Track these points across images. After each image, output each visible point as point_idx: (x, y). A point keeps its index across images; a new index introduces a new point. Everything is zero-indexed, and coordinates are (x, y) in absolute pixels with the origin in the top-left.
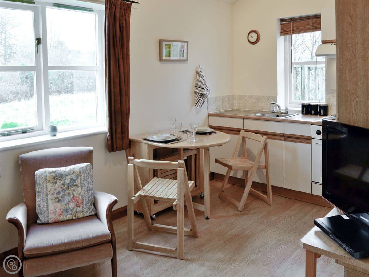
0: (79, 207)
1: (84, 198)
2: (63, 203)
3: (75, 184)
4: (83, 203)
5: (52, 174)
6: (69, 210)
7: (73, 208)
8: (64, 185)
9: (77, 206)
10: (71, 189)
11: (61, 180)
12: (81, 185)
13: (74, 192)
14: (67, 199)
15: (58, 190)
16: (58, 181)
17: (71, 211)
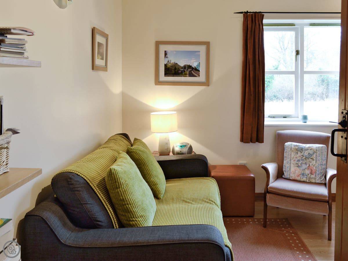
0: (313, 175)
1: (317, 170)
2: (301, 169)
3: (311, 157)
4: (316, 173)
5: (295, 147)
6: (305, 175)
7: (308, 174)
8: (303, 156)
9: (311, 174)
10: (308, 161)
11: (301, 153)
12: (316, 159)
13: (310, 163)
14: (304, 166)
15: (298, 158)
16: (299, 152)
17: (306, 175)
